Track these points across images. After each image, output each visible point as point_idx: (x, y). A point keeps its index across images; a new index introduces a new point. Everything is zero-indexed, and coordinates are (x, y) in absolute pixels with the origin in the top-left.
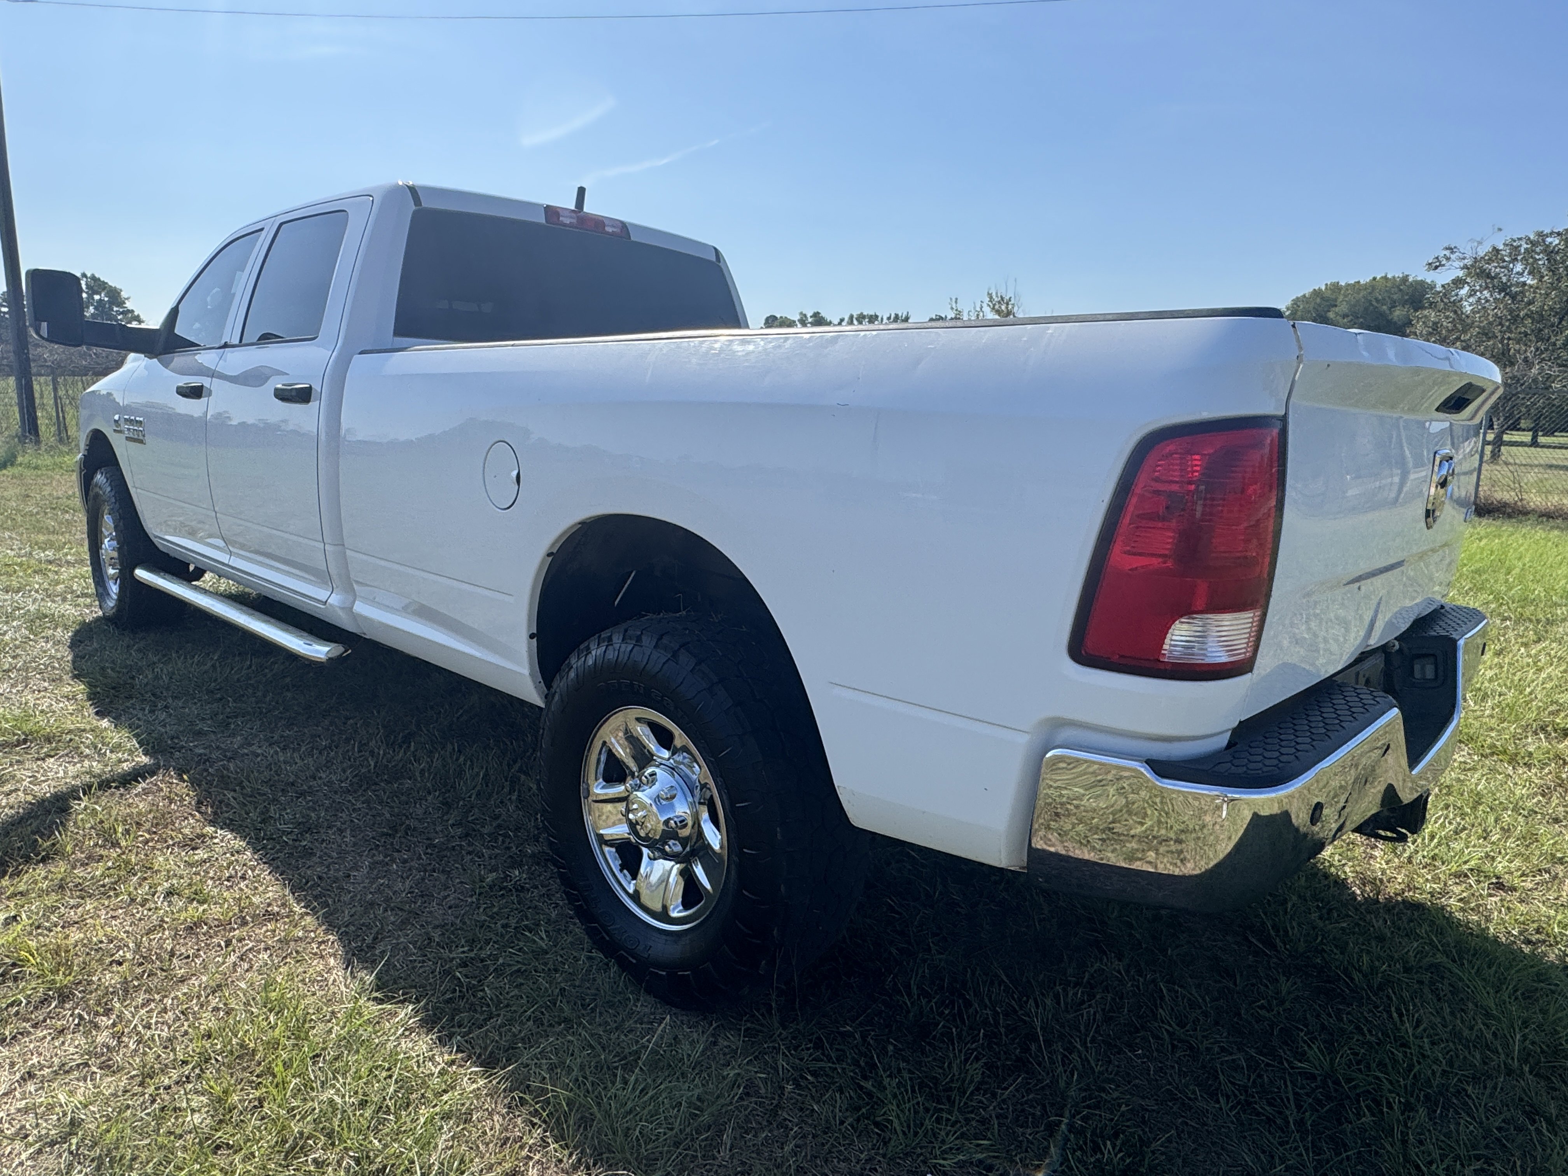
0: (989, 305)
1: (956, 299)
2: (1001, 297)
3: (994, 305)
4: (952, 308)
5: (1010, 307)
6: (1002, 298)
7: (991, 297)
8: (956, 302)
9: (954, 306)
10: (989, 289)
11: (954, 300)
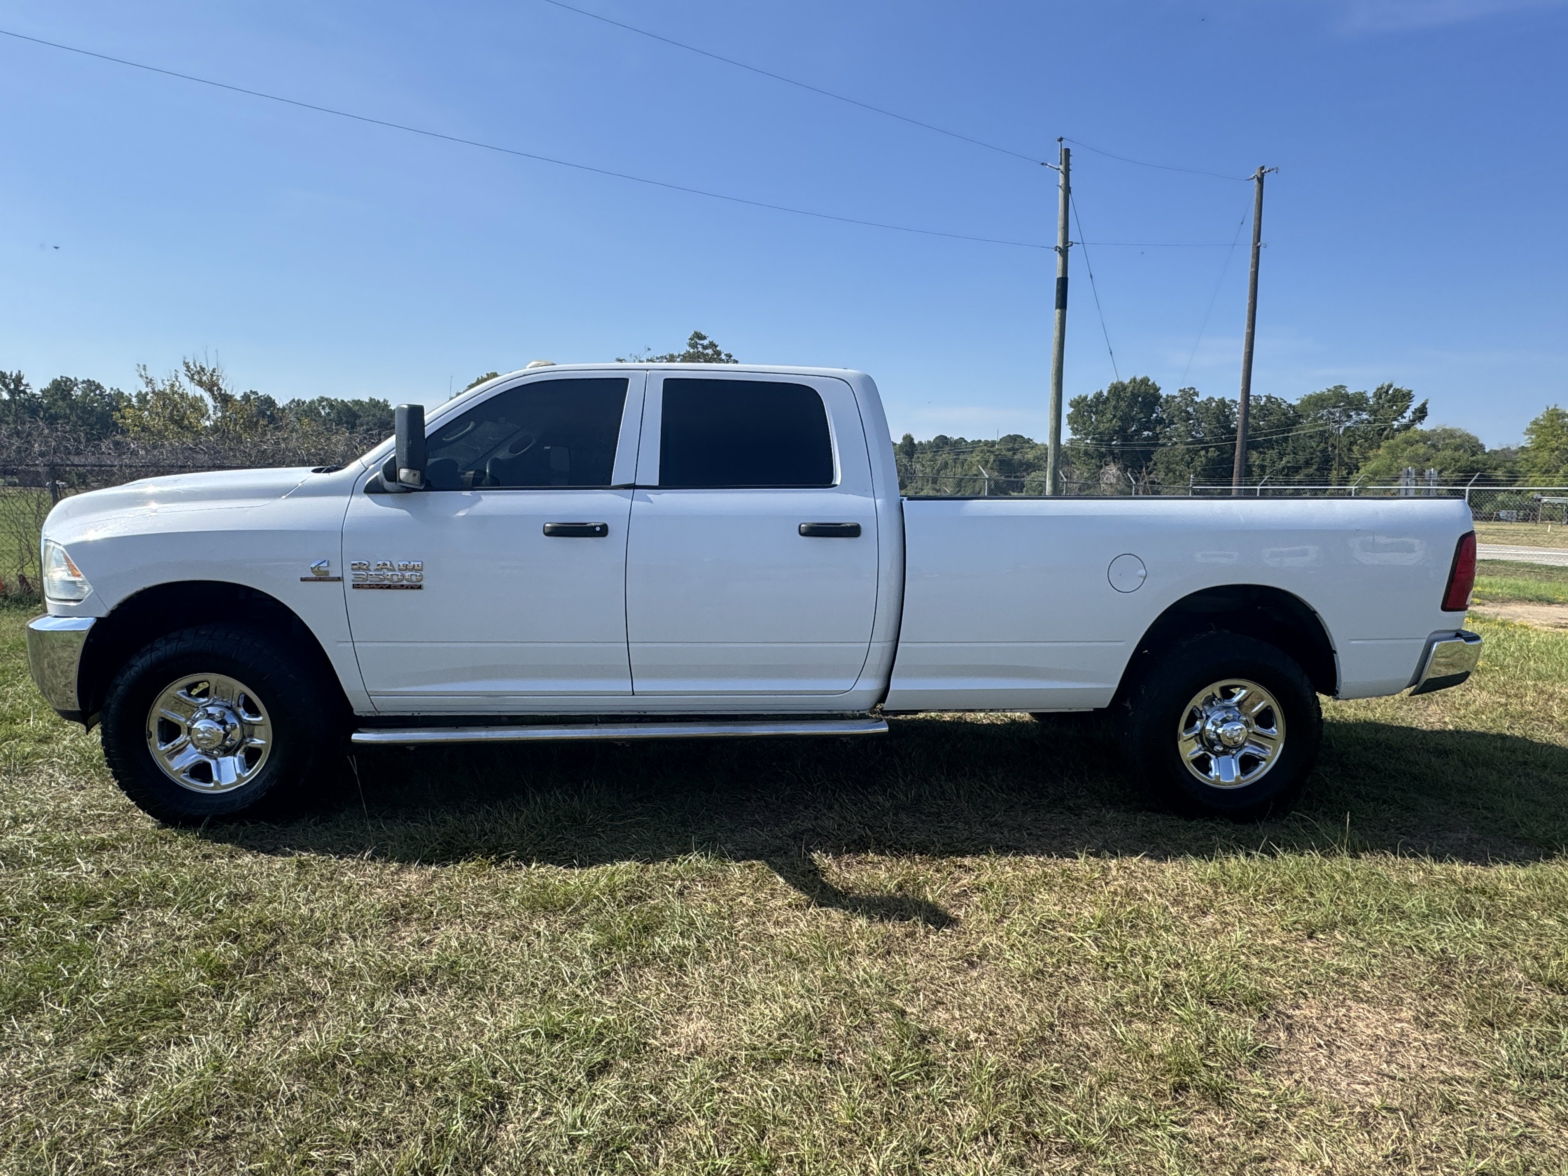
0: (186, 375)
1: (145, 366)
2: (201, 367)
3: (193, 375)
4: (141, 376)
5: (215, 378)
6: (203, 369)
7: (188, 367)
8: (145, 369)
9: (143, 373)
10: (185, 358)
11: (142, 367)
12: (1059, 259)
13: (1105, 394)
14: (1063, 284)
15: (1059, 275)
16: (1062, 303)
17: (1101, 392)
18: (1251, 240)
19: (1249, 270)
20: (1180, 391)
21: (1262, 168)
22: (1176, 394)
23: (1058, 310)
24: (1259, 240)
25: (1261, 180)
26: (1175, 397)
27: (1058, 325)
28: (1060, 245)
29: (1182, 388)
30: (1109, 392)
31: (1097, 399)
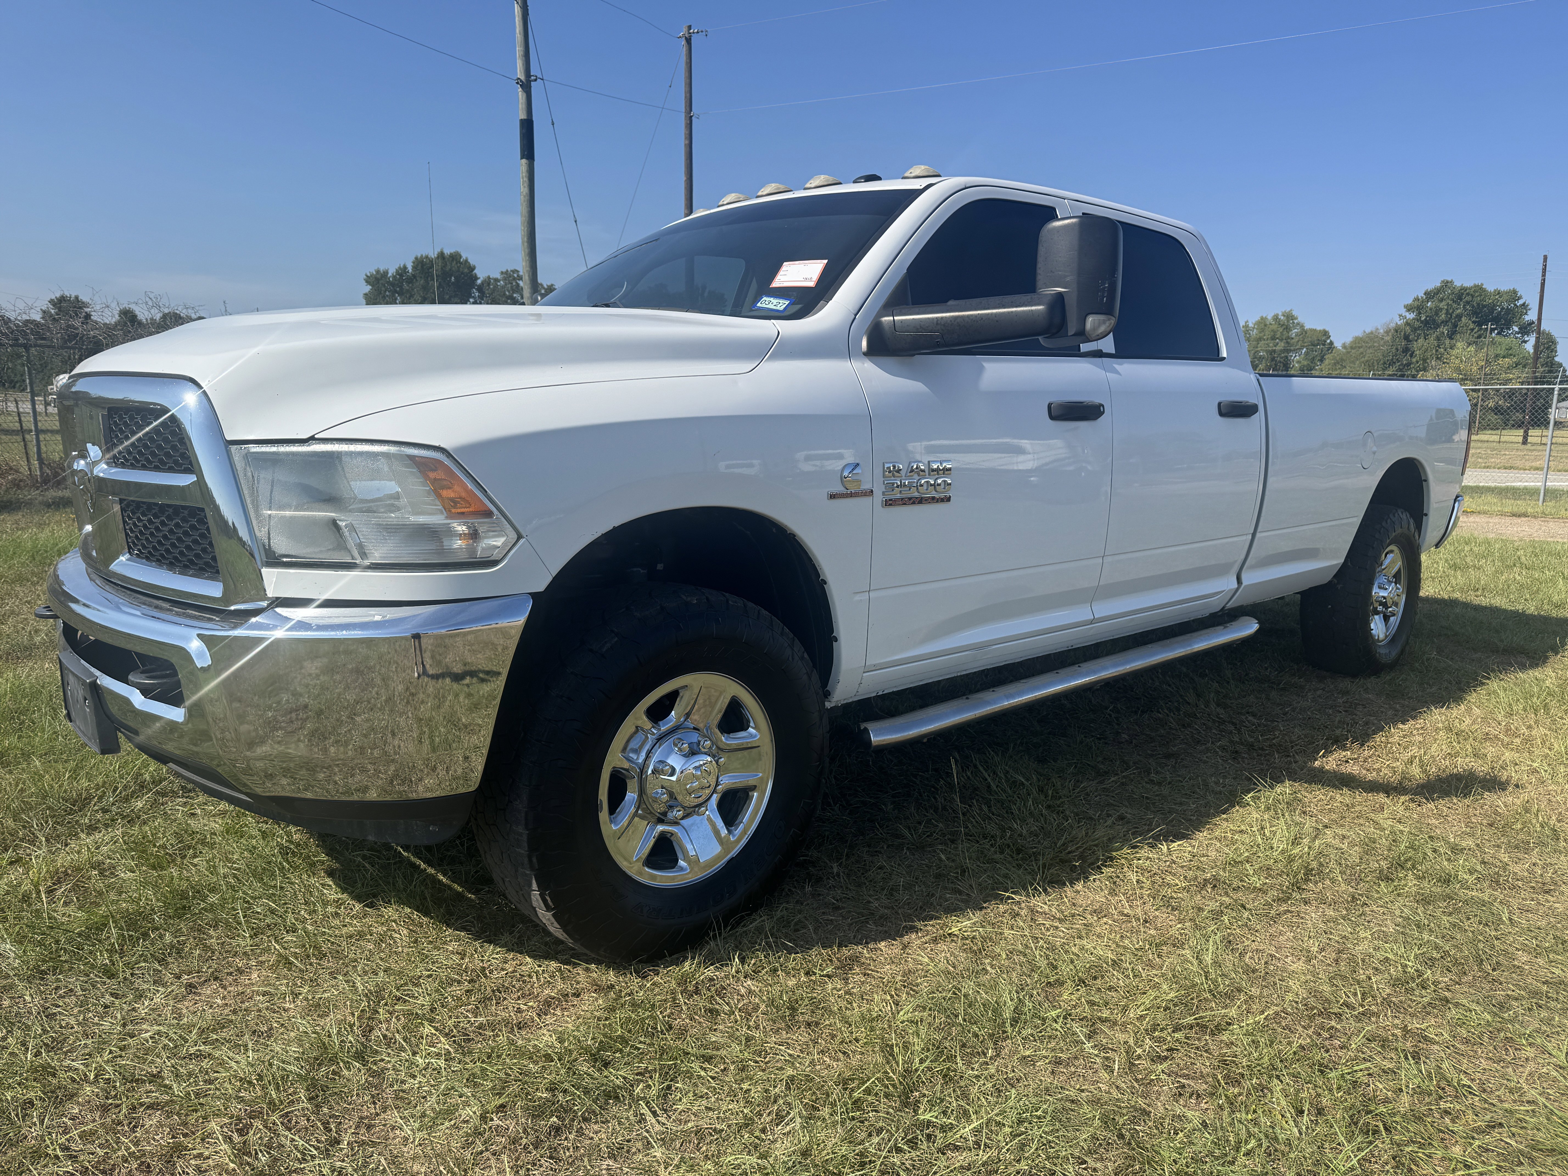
12: (521, 94)
13: (410, 269)
14: (527, 127)
15: (523, 116)
16: (528, 151)
17: (405, 268)
18: (682, 107)
19: (682, 142)
20: (502, 273)
21: (690, 27)
22: (499, 276)
23: (524, 161)
24: (691, 110)
25: (689, 41)
26: (496, 280)
27: (526, 179)
28: (521, 75)
29: (504, 270)
30: (414, 268)
31: (401, 275)
